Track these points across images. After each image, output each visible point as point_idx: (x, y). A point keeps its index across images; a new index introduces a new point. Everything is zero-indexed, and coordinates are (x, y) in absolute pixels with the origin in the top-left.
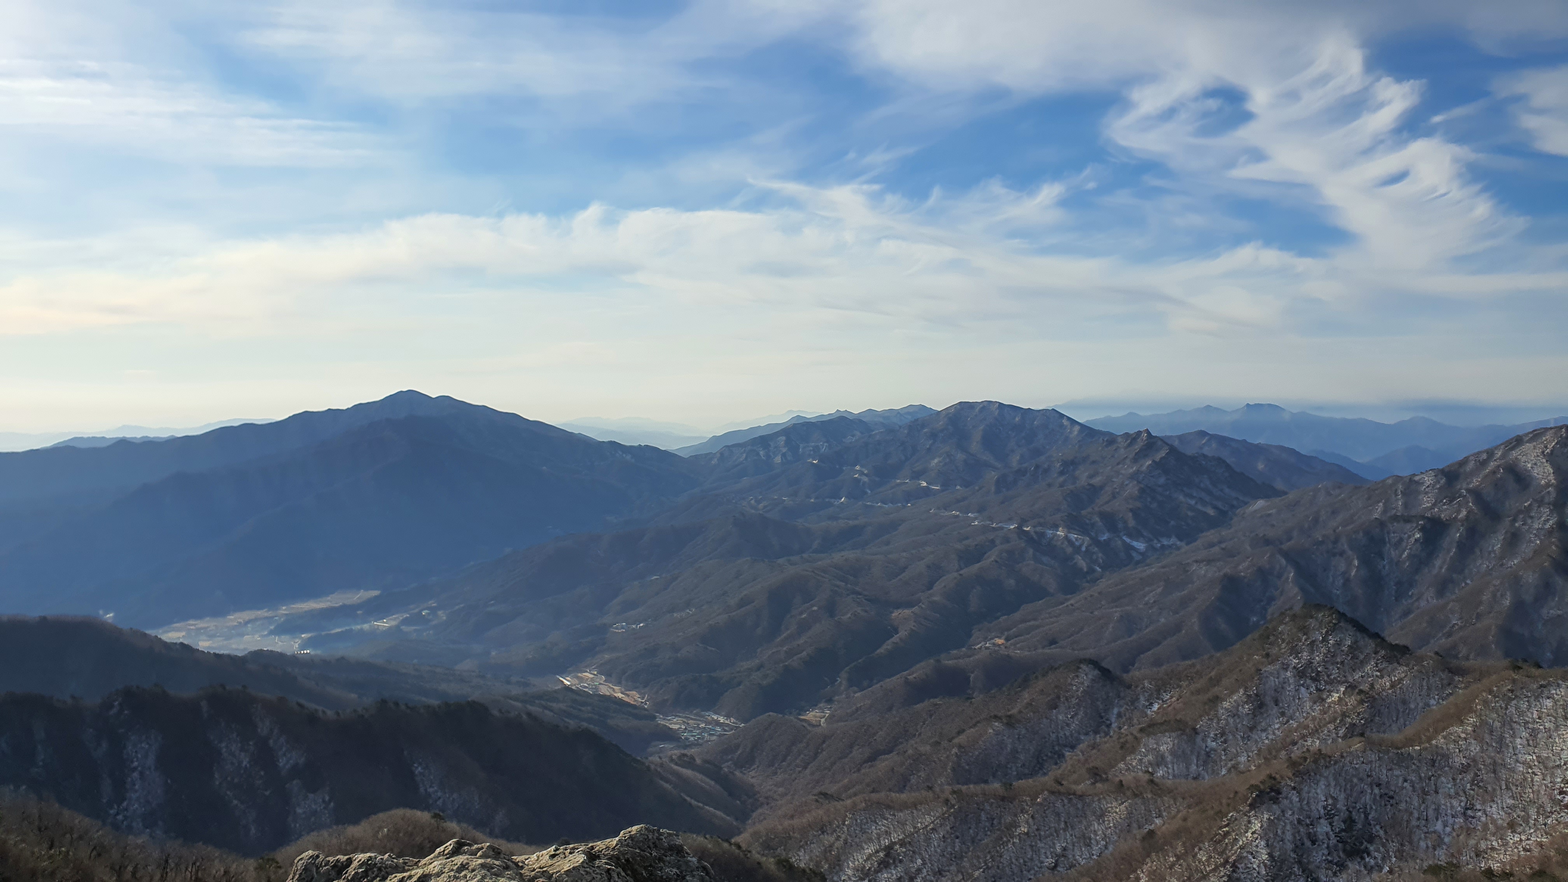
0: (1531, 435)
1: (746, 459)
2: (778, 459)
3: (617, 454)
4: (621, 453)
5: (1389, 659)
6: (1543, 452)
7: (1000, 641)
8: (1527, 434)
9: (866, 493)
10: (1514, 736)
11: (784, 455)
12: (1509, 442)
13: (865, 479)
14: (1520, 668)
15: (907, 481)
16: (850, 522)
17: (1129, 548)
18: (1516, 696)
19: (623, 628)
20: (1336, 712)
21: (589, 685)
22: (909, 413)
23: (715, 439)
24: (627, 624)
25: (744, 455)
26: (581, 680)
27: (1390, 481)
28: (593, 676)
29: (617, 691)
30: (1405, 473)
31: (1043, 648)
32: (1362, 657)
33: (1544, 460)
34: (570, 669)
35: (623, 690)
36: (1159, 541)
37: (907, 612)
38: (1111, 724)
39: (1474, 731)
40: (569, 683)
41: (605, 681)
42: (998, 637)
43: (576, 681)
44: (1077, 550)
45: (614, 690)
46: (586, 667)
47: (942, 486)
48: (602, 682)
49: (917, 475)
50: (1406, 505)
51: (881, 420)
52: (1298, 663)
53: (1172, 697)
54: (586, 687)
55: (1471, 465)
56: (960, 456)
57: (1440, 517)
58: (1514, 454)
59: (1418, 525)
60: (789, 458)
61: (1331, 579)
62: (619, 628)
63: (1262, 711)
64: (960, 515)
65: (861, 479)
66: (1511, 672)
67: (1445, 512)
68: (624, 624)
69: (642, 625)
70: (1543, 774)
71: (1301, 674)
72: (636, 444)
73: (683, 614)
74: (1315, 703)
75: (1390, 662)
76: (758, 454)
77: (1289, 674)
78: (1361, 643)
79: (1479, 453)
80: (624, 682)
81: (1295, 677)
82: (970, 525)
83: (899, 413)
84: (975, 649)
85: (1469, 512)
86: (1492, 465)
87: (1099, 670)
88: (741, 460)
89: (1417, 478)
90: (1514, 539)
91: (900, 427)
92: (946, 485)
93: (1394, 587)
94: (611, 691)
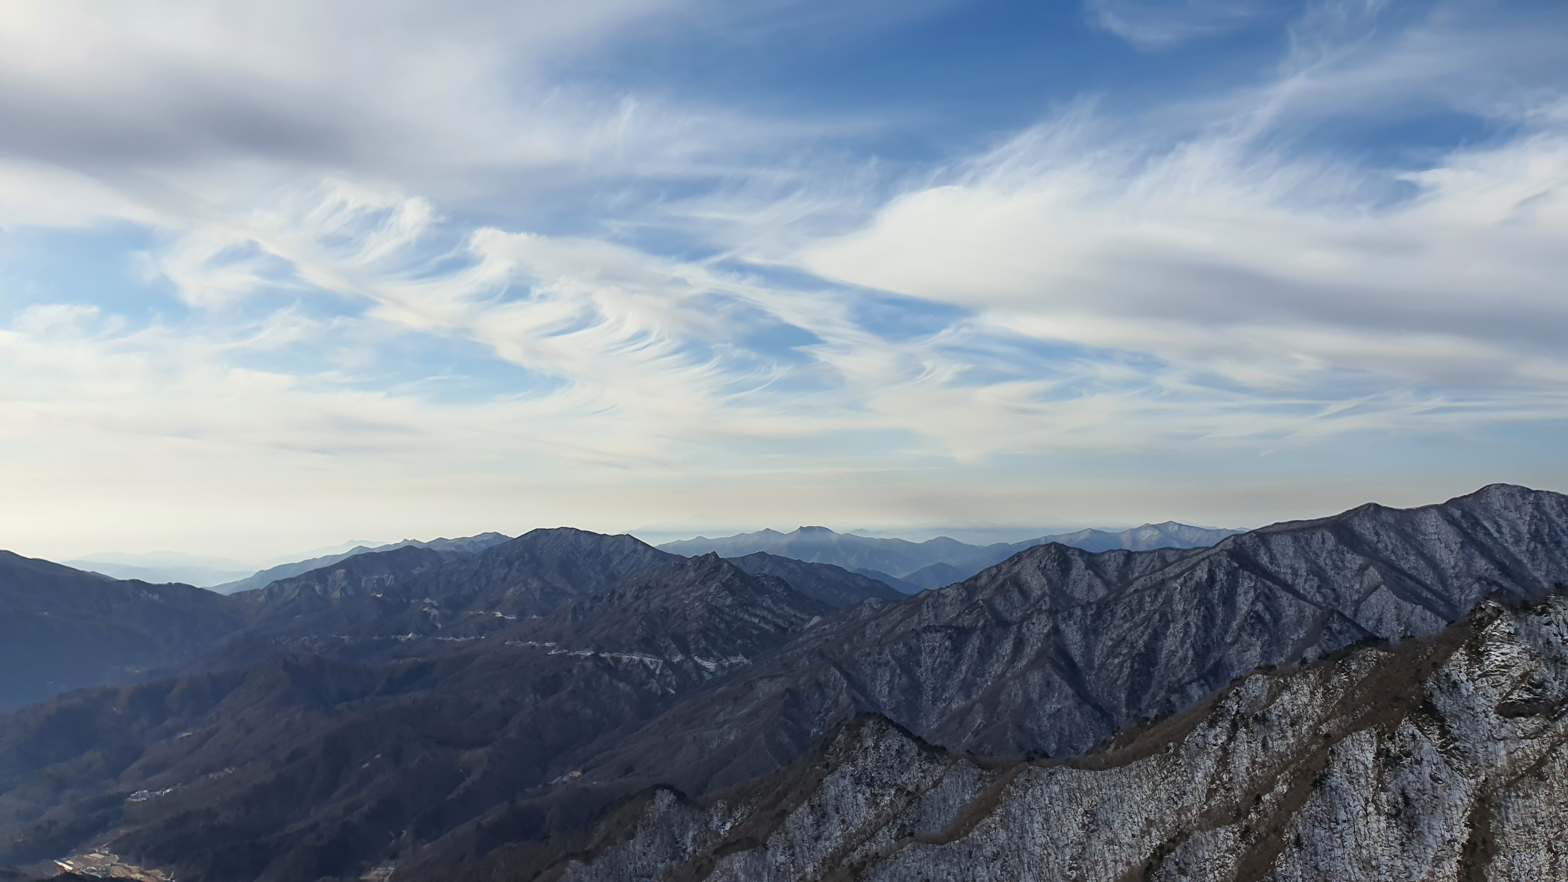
0: (1029, 552)
1: (299, 595)
2: (337, 594)
3: (142, 595)
4: (145, 593)
5: (931, 760)
6: (1039, 566)
7: (577, 774)
8: (1025, 551)
9: (436, 627)
10: (1032, 822)
11: (343, 589)
12: (1012, 558)
13: (435, 612)
14: (1033, 759)
15: (481, 612)
16: (419, 660)
17: (700, 668)
18: (1032, 785)
19: (144, 797)
20: (888, 815)
21: (97, 867)
22: (483, 542)
23: (263, 574)
24: (149, 791)
25: (297, 591)
26: (89, 862)
27: (922, 595)
28: (102, 857)
29: (134, 871)
30: (935, 587)
31: (620, 777)
32: (908, 760)
33: (1040, 573)
34: (74, 850)
35: (142, 869)
36: (728, 660)
37: (480, 752)
38: (686, 849)
39: (1001, 820)
40: (71, 868)
41: (119, 861)
42: (573, 770)
43: (80, 865)
44: (651, 674)
45: (130, 870)
46: (95, 846)
47: (518, 616)
48: (114, 863)
49: (492, 606)
50: (936, 617)
51: (453, 549)
52: (854, 771)
53: (742, 815)
54: (94, 871)
55: (984, 580)
56: (535, 584)
57: (963, 626)
58: (1016, 568)
59: (946, 634)
60: (349, 593)
61: (878, 689)
62: (141, 796)
63: (825, 820)
64: (537, 645)
65: (430, 613)
66: (1027, 763)
67: (967, 621)
68: (145, 791)
69: (168, 791)
70: (1055, 853)
71: (857, 781)
72: (165, 582)
73: (221, 774)
74: (870, 808)
75: (931, 763)
76: (314, 590)
77: (846, 782)
78: (907, 748)
79: (989, 569)
80: (143, 860)
81: (852, 784)
82: (547, 655)
83: (472, 541)
84: (551, 785)
85: (986, 621)
86: (1001, 578)
87: (675, 794)
88: (293, 596)
89: (943, 592)
90: (1019, 645)
91: (474, 556)
92: (522, 614)
93: (931, 692)
94: (126, 872)
